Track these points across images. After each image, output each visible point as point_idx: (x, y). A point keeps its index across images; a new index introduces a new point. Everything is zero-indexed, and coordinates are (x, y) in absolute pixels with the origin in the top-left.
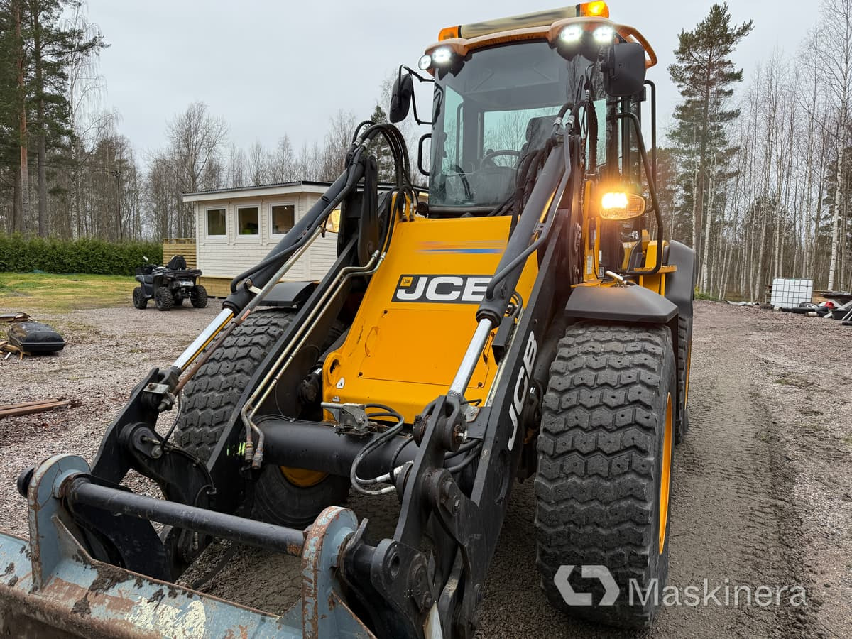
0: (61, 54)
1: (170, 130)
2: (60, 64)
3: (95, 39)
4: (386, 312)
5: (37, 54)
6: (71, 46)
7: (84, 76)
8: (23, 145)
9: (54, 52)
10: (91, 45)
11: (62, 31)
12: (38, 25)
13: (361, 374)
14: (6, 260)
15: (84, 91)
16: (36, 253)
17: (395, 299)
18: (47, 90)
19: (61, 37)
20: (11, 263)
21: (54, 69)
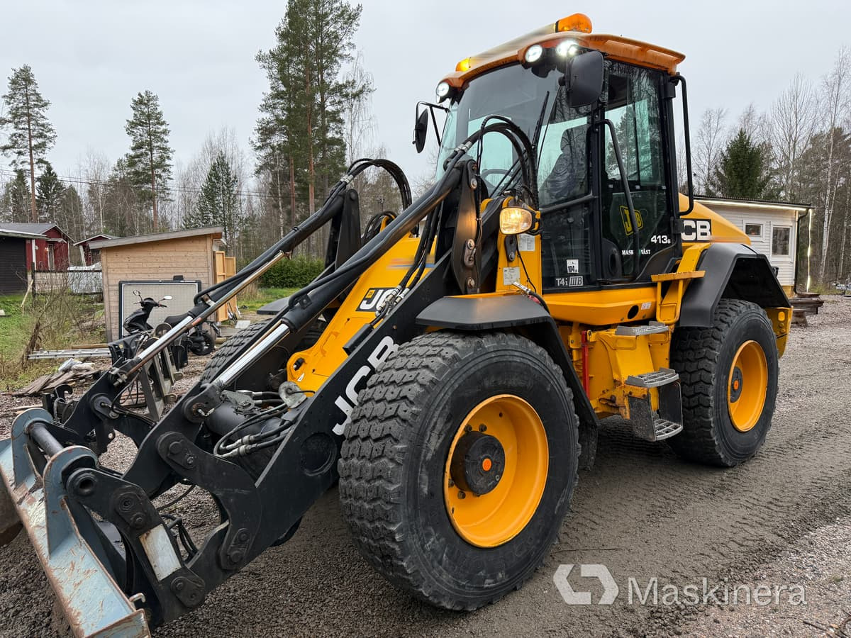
0: (340, 102)
1: (431, 157)
2: (338, 112)
3: (364, 87)
4: (348, 320)
5: (322, 106)
6: (347, 96)
7: (361, 119)
8: (311, 183)
9: (333, 103)
10: (361, 92)
11: (340, 83)
12: (323, 81)
13: (314, 370)
14: (294, 278)
15: (361, 132)
16: (314, 272)
17: (359, 309)
18: (330, 135)
19: (339, 88)
20: (297, 281)
21: (334, 117)
